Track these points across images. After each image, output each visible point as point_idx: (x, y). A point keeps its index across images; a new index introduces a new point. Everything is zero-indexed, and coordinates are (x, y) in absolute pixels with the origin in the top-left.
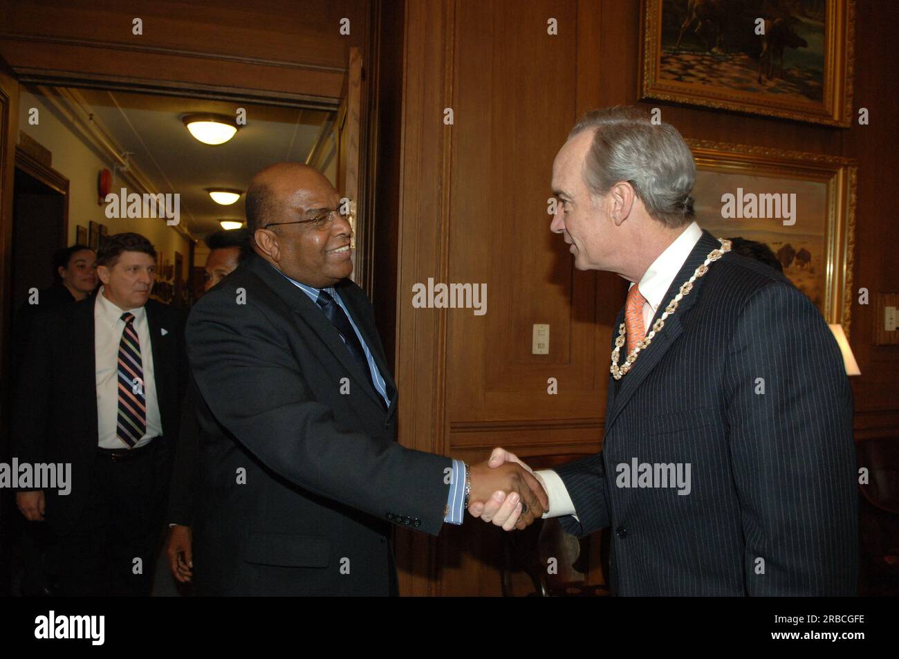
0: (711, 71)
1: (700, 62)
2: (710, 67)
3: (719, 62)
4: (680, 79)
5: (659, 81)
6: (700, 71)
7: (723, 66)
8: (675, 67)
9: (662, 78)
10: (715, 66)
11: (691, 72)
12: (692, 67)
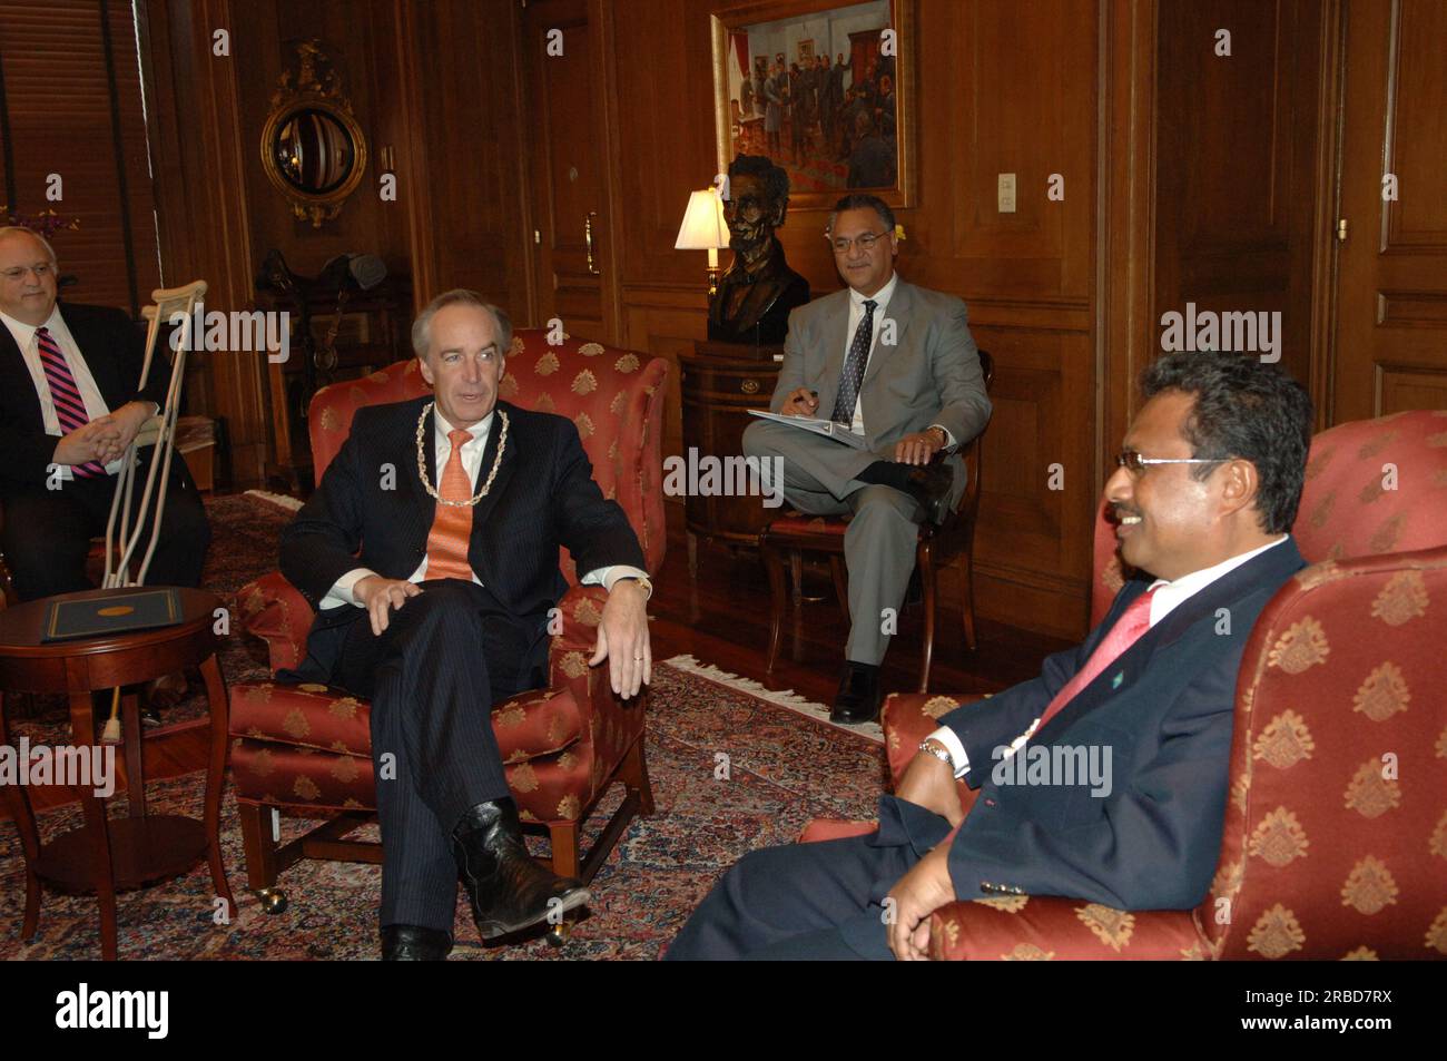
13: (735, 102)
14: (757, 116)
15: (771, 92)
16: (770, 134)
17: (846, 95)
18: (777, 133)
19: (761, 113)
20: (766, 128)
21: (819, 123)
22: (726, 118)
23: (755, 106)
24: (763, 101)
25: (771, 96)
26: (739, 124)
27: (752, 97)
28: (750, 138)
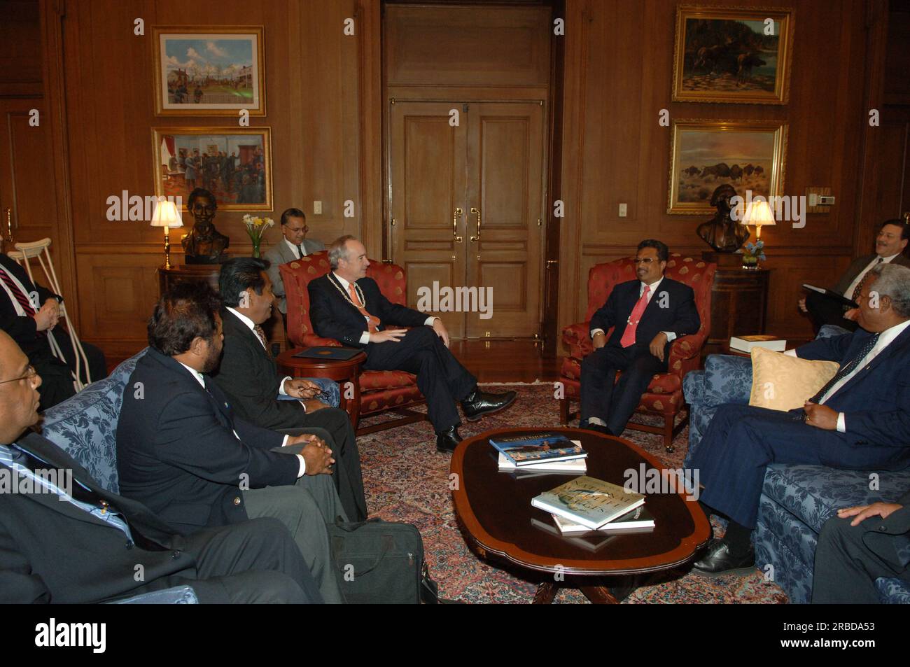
0: (709, 84)
1: (704, 80)
2: (709, 82)
3: (714, 79)
4: (692, 90)
5: (682, 92)
6: (703, 84)
7: (717, 80)
8: (690, 84)
9: (683, 90)
10: (712, 81)
11: (699, 85)
12: (699, 83)
13: (165, 166)
14: (179, 172)
15: (189, 163)
16: (188, 180)
17: (236, 168)
18: (193, 181)
19: (181, 170)
20: (186, 177)
21: (220, 178)
22: (160, 171)
23: (178, 168)
24: (184, 166)
25: (188, 165)
26: (168, 175)
27: (176, 165)
28: (175, 181)
